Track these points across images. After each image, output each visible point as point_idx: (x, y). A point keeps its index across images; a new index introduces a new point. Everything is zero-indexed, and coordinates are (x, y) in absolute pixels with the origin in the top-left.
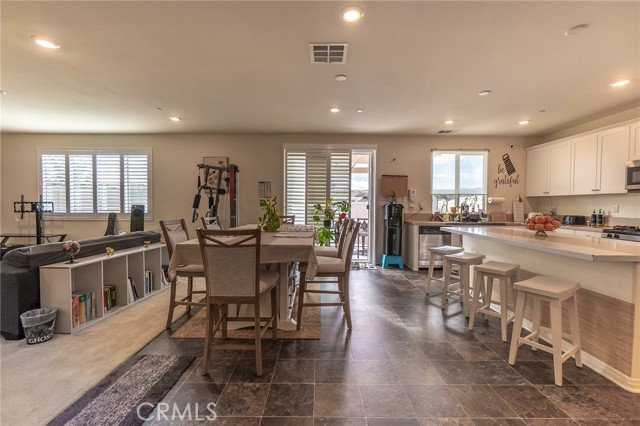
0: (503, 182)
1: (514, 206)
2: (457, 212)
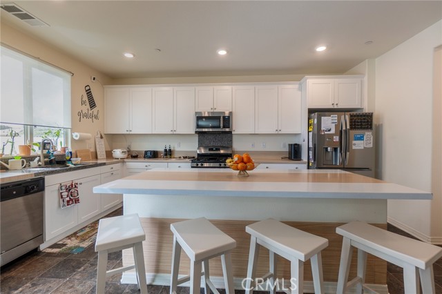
0: (86, 116)
1: (97, 143)
2: (32, 154)
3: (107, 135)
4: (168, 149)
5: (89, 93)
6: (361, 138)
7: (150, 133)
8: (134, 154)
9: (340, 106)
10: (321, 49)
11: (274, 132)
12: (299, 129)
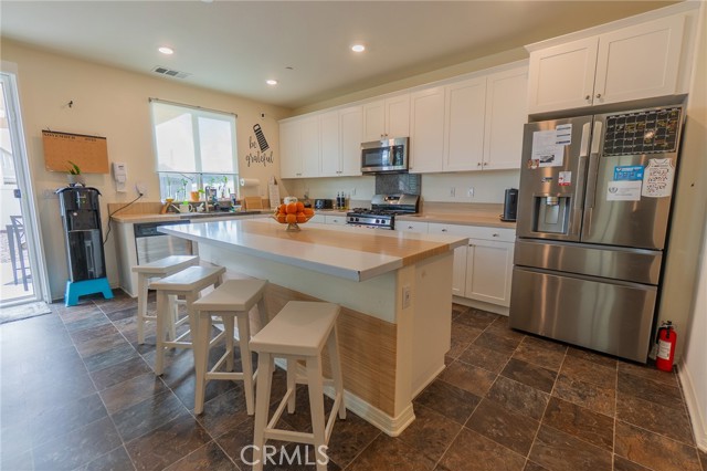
0: (256, 159)
1: (270, 190)
2: (200, 199)
3: (286, 181)
4: (341, 197)
5: (259, 133)
6: (635, 175)
9: (608, 100)
11: (475, 168)
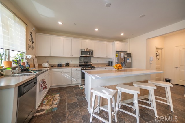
0: (30, 47)
1: (34, 60)
4: (67, 63)
5: (31, 36)
6: (129, 60)
7: (61, 56)
8: (52, 65)
9: (123, 51)
10: (122, 34)
11: (105, 57)
12: (113, 56)
